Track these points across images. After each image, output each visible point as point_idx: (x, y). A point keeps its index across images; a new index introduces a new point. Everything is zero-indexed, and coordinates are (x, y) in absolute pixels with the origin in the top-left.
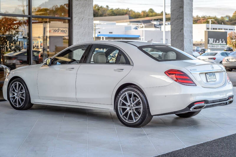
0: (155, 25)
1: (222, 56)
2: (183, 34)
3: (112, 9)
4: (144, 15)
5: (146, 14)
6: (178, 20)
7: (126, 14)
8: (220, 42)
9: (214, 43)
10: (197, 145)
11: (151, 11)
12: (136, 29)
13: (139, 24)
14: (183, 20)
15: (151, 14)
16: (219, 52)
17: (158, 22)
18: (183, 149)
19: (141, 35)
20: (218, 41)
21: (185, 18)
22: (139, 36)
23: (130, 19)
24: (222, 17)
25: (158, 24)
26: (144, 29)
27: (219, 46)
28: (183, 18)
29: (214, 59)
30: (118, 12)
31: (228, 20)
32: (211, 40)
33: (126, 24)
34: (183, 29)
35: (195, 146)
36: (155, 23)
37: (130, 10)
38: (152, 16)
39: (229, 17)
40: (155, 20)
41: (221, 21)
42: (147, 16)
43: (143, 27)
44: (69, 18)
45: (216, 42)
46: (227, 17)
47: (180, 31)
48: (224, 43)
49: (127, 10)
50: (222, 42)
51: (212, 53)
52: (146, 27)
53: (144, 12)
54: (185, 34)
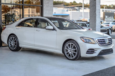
0: (76, 9)
1: (112, 25)
2: (96, 13)
3: (55, 1)
4: (71, 4)
5: (72, 4)
6: (93, 7)
7: (62, 3)
8: (111, 17)
9: (108, 18)
10: (111, 67)
11: (75, 2)
12: (67, 11)
13: (69, 8)
14: (96, 7)
15: (74, 4)
16: (111, 23)
17: (78, 8)
18: (105, 69)
19: (70, 14)
20: (110, 17)
21: (97, 6)
22: (69, 15)
23: (64, 6)
24: (110, 5)
25: (78, 9)
26: (71, 11)
27: (110, 19)
28: (96, 6)
29: (108, 26)
30: (58, 3)
31: (112, 7)
32: (106, 17)
33: (62, 9)
34: (95, 11)
35: (110, 67)
36: (76, 8)
37: (64, 2)
38: (75, 5)
39: (113, 5)
40: (76, 7)
41: (109, 7)
42: (73, 5)
43: (71, 10)
44: (42, 6)
45: (109, 18)
46: (112, 5)
47: (94, 12)
48: (113, 18)
49: (63, 2)
50: (112, 17)
51: (107, 23)
52: (72, 10)
53: (71, 3)
54: (97, 13)
